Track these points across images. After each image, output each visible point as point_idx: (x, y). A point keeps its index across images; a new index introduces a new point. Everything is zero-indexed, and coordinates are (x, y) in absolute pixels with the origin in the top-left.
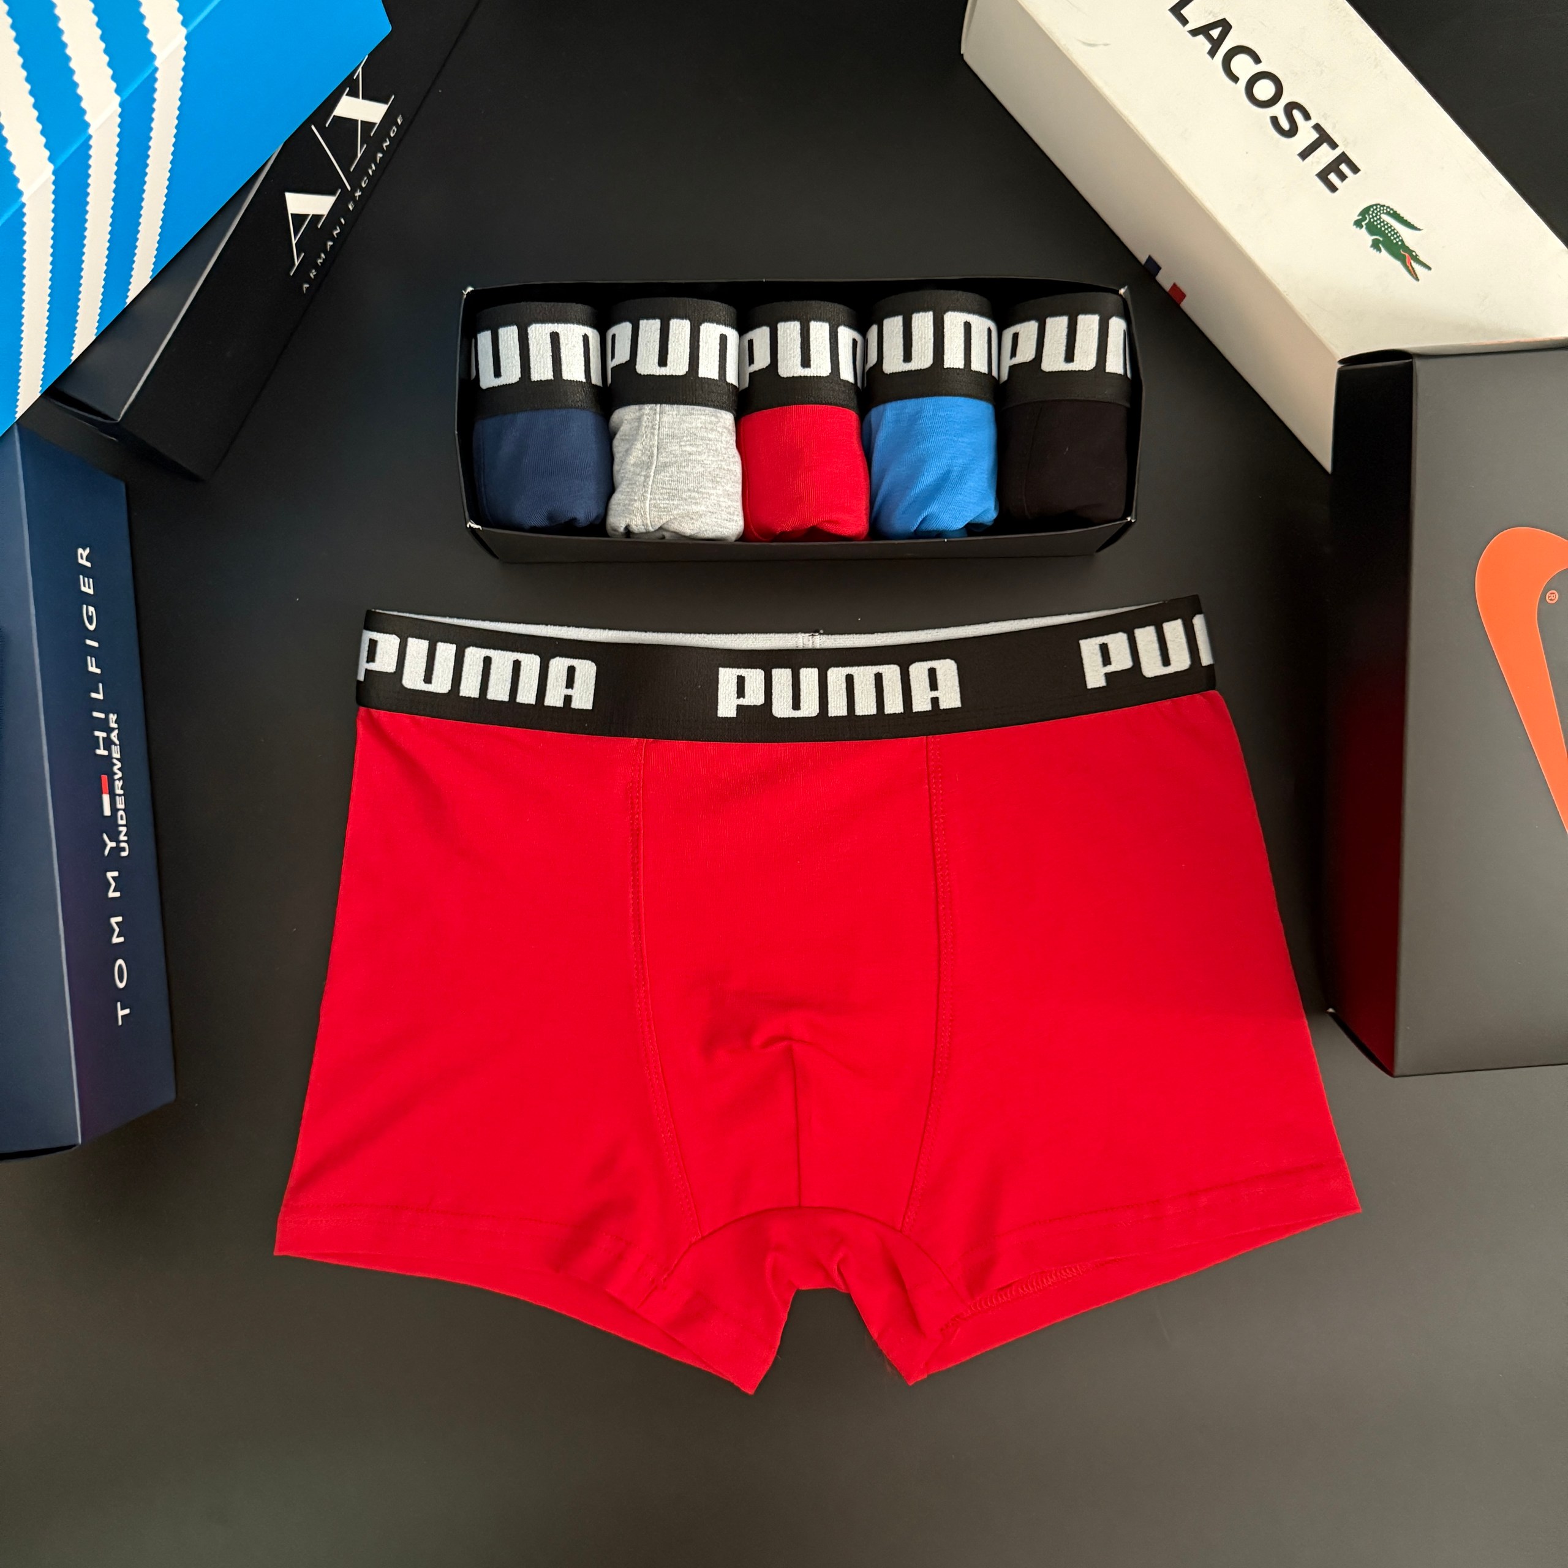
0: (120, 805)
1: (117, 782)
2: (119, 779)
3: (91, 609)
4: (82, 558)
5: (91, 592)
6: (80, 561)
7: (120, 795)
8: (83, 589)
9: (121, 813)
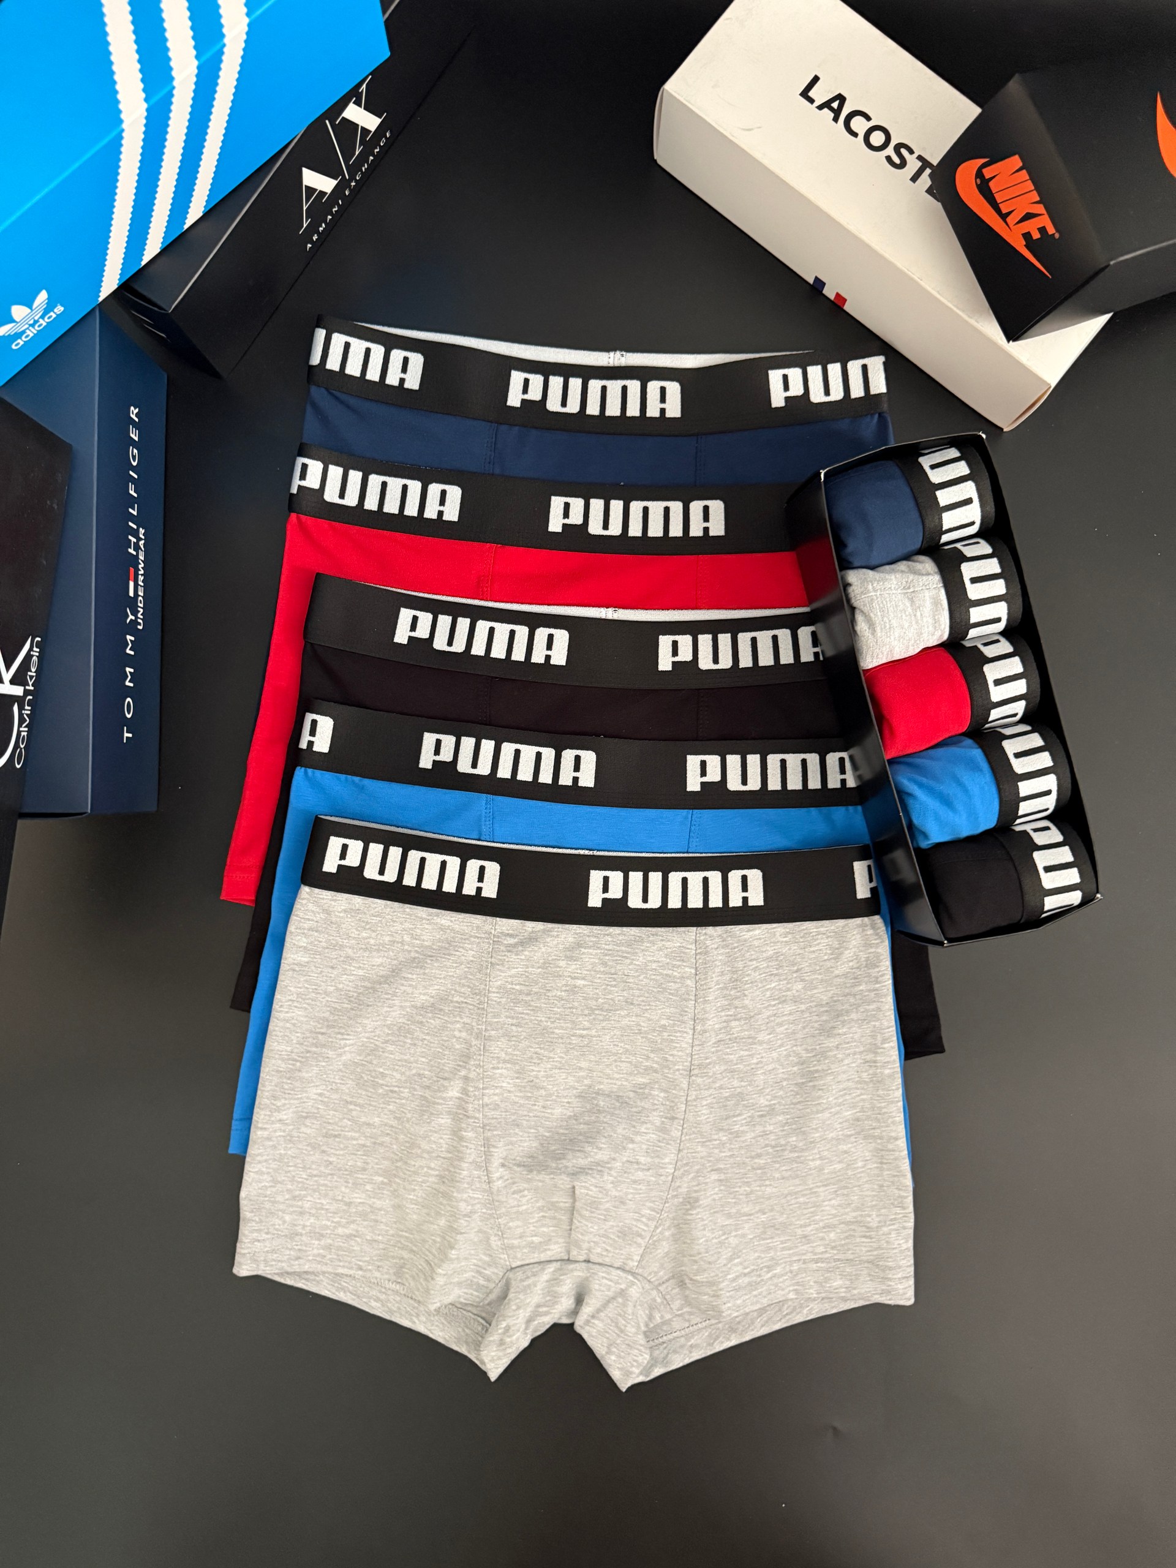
0: (141, 593)
1: (140, 576)
2: (142, 575)
3: (135, 451)
4: (133, 413)
5: (136, 439)
6: (131, 415)
7: (141, 586)
8: (131, 435)
9: (140, 598)
